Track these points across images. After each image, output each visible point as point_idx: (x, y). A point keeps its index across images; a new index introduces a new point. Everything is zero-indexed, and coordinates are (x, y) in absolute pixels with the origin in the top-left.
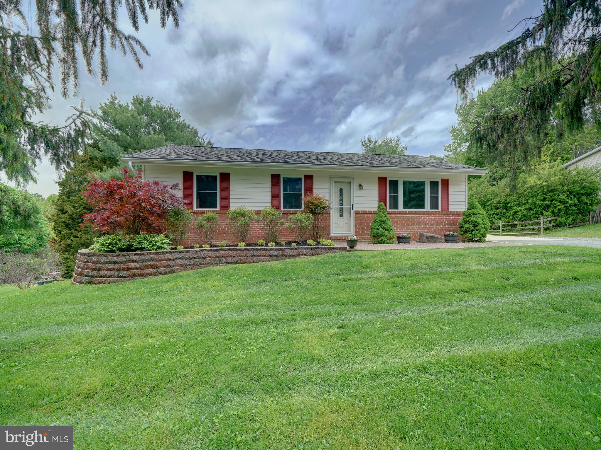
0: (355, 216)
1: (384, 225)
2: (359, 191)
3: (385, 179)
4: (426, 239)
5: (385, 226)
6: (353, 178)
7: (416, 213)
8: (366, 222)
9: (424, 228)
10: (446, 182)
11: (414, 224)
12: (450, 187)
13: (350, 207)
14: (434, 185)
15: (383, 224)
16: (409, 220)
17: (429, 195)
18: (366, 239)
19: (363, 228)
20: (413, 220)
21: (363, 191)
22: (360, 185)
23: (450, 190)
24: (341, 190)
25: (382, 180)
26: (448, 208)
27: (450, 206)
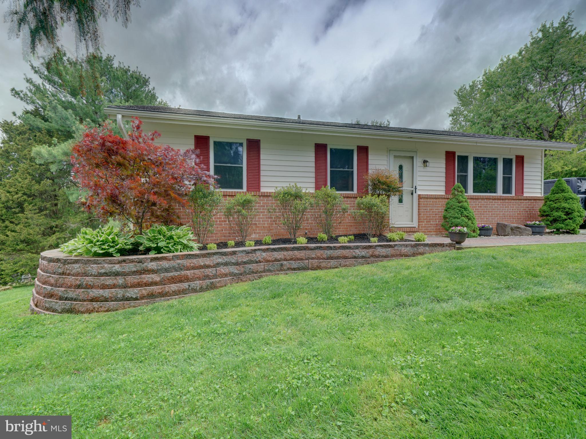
0: (419, 201)
1: (465, 213)
2: (422, 169)
3: (454, 153)
4: (510, 230)
5: (467, 215)
6: (416, 152)
7: (488, 199)
8: (431, 209)
9: (497, 216)
10: (520, 160)
11: (486, 212)
12: (525, 165)
13: (412, 189)
14: (507, 162)
15: (464, 211)
16: (480, 207)
17: (502, 175)
18: (431, 232)
19: (428, 217)
20: (486, 207)
21: (428, 169)
22: (425, 162)
23: (525, 169)
24: (401, 167)
25: (450, 156)
26: (523, 193)
27: (525, 190)
